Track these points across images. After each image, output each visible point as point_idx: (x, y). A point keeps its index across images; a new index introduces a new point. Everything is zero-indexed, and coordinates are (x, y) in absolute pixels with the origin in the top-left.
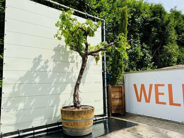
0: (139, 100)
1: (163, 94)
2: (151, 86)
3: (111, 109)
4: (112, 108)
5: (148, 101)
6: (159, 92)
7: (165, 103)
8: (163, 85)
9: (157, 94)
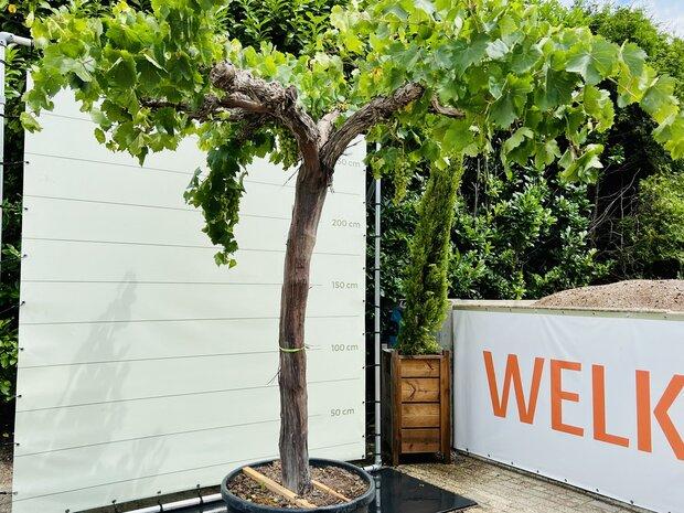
0: (500, 411)
1: (574, 397)
2: (539, 363)
3: (397, 437)
4: (400, 435)
5: (527, 416)
6: (563, 390)
7: (579, 432)
8: (576, 367)
9: (558, 395)
